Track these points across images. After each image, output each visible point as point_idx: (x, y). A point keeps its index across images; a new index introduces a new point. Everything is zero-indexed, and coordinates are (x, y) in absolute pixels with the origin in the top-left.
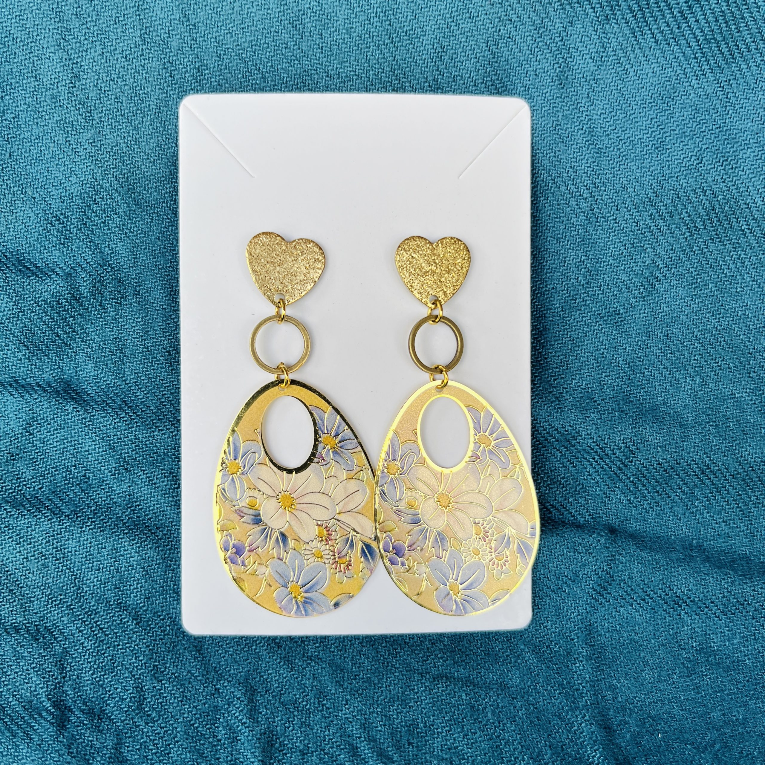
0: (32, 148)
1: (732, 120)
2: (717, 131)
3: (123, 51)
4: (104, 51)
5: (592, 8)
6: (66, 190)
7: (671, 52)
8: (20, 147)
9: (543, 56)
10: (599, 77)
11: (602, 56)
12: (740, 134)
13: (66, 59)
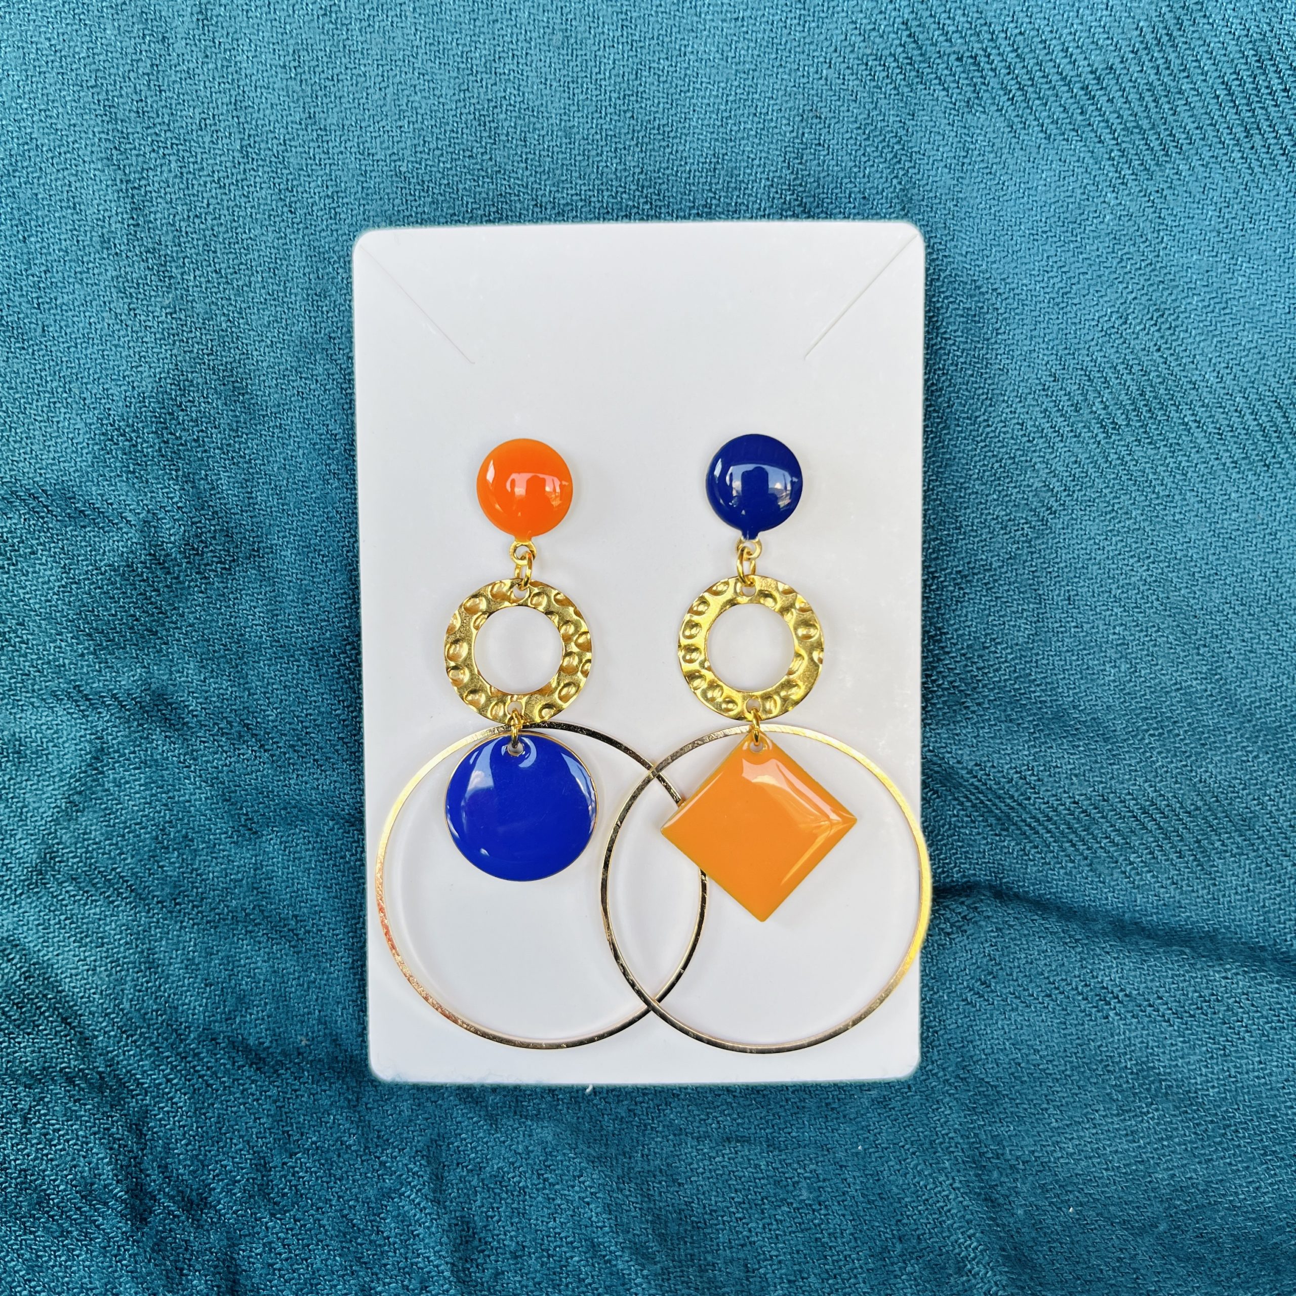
0: (75, 319)
1: (1167, 252)
2: (1149, 269)
3: (213, 172)
4: (184, 170)
5: (944, 89)
6: (133, 388)
7: (1072, 152)
8: (58, 317)
9: (874, 169)
10: (960, 195)
11: (963, 164)
12: (1181, 274)
13: (121, 181)
